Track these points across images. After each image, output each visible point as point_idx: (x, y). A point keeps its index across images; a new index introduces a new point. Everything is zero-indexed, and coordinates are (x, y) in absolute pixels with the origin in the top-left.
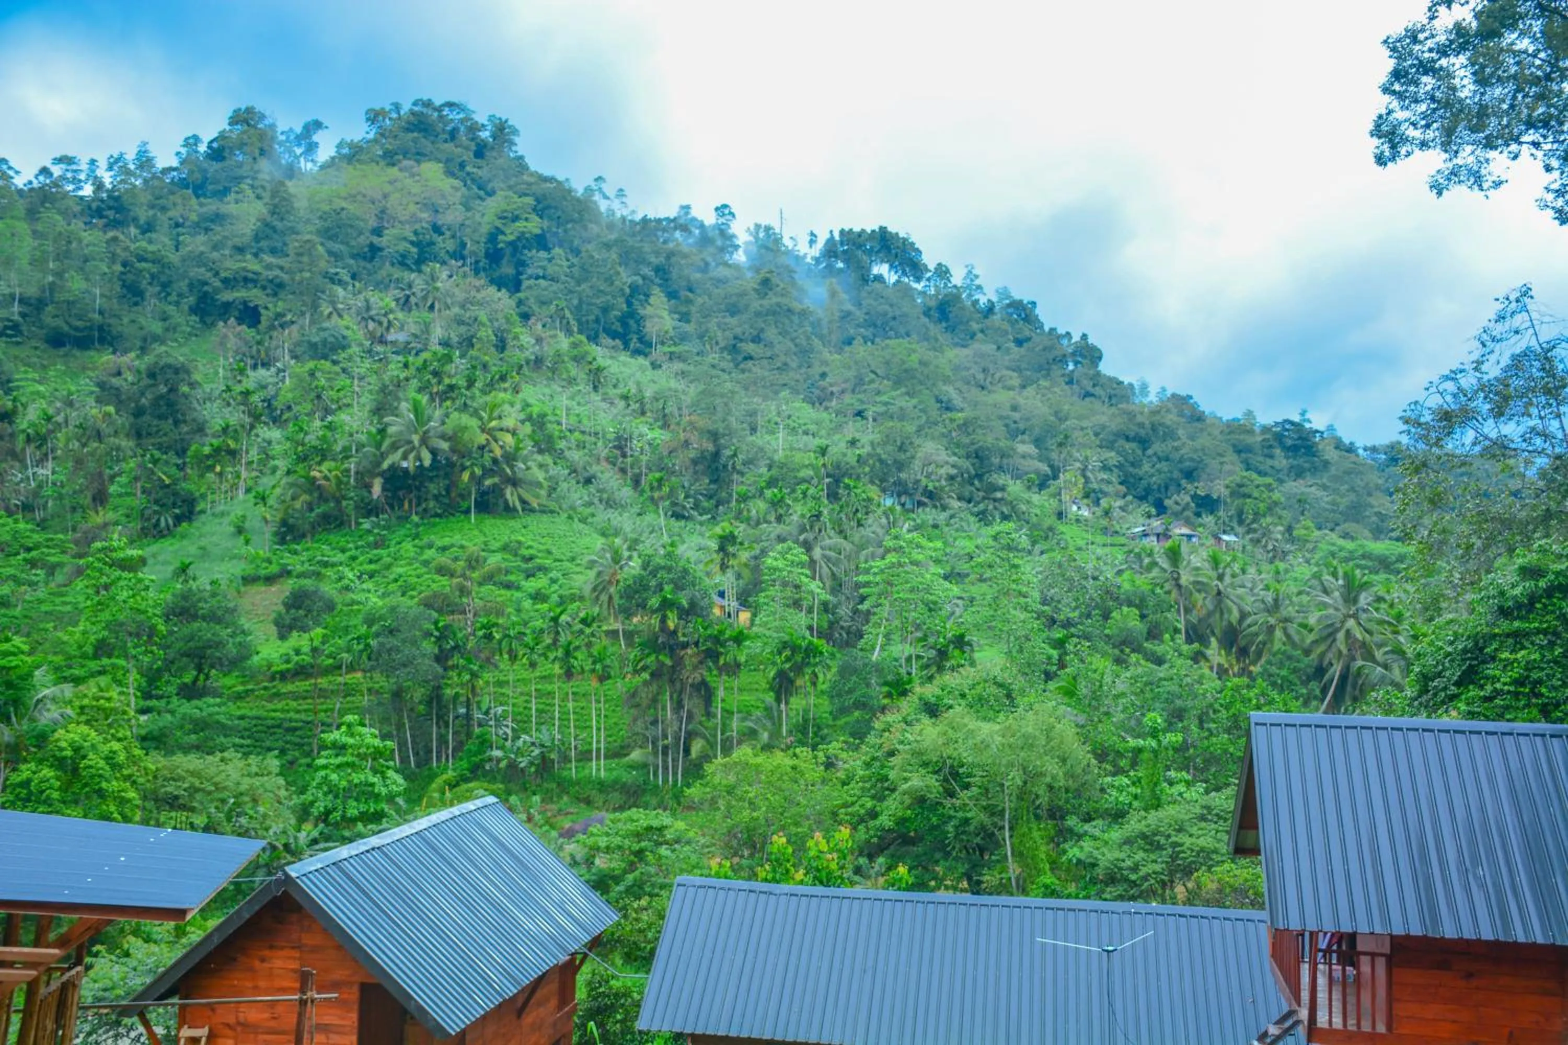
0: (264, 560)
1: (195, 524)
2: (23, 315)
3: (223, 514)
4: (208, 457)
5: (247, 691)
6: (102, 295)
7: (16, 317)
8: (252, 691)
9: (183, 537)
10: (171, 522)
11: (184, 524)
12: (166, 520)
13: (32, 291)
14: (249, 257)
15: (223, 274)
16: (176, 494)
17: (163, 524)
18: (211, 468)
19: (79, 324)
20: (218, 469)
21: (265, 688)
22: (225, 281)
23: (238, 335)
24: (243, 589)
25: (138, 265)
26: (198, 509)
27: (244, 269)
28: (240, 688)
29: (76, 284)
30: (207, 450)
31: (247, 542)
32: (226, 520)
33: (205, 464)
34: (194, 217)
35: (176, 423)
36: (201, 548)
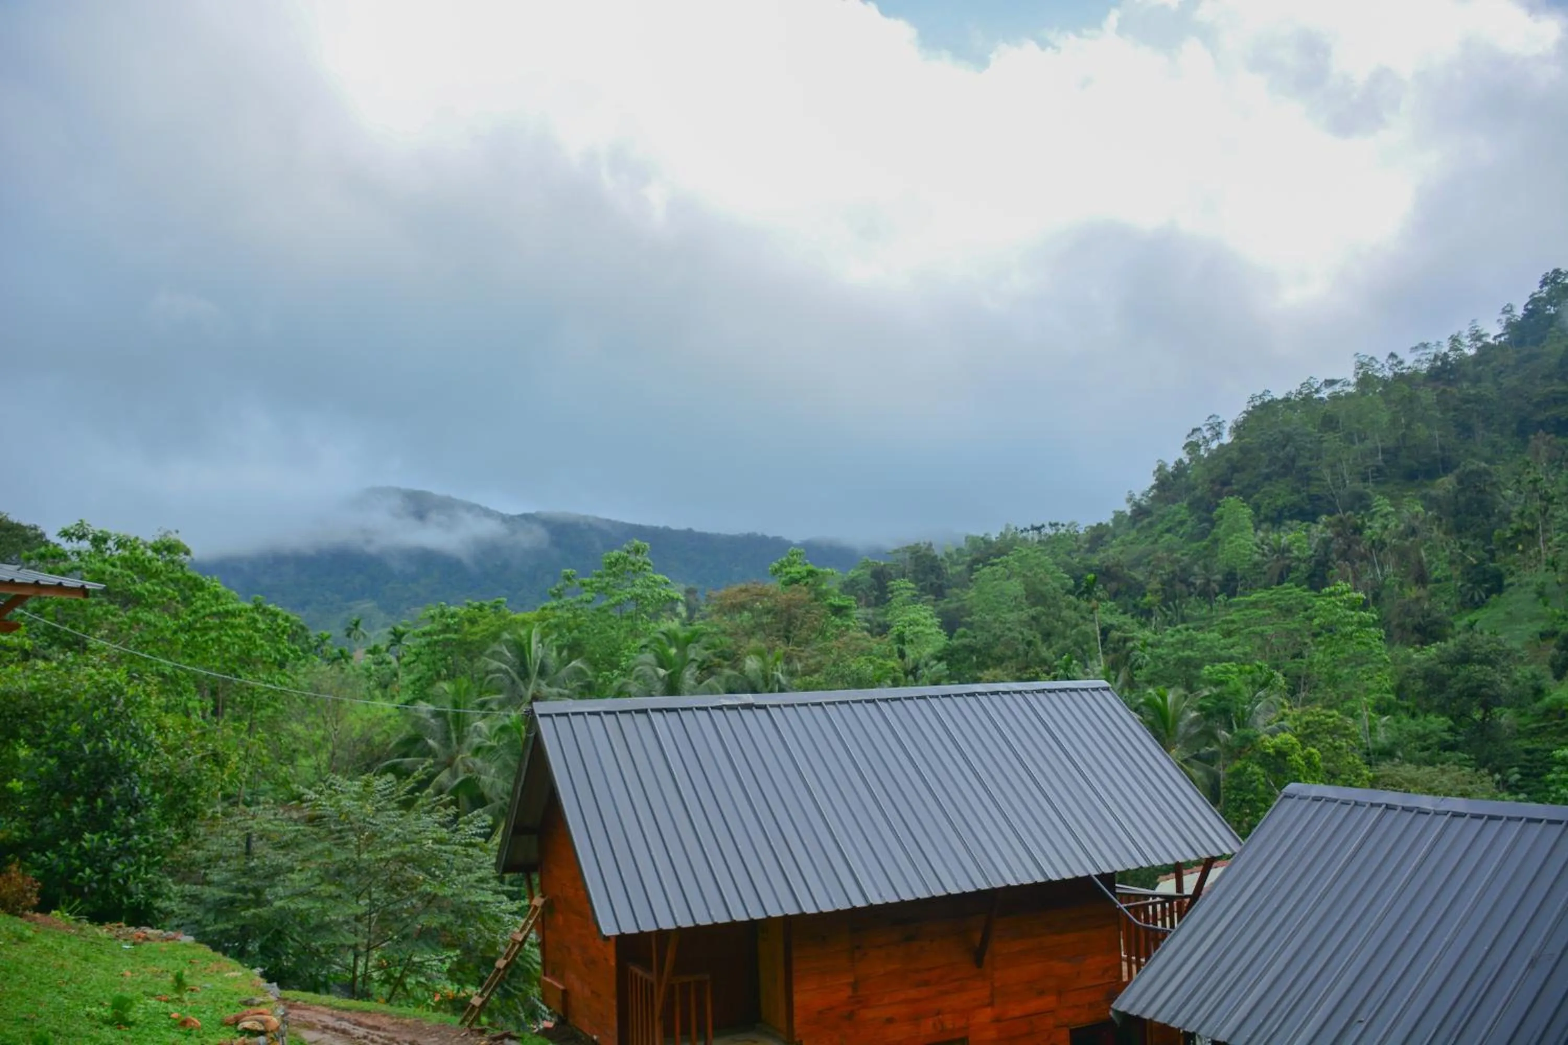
0: (1559, 618)
1: (1504, 595)
2: (1385, 461)
3: (1528, 584)
4: (1510, 539)
5: (1539, 728)
6: (1441, 436)
7: (1381, 464)
8: (1544, 727)
9: (1494, 606)
10: (1484, 596)
11: (1494, 596)
12: (1479, 594)
13: (1390, 443)
14: (1556, 381)
15: (1535, 400)
16: (1485, 572)
17: (1477, 598)
18: (1514, 548)
19: (1425, 460)
20: (1520, 547)
21: (1557, 725)
22: (1538, 405)
23: (1548, 443)
24: (1541, 643)
25: (1464, 407)
26: (1506, 582)
27: (1553, 392)
28: (1534, 725)
29: (1421, 431)
30: (1508, 534)
31: (1546, 604)
32: (1529, 589)
33: (1508, 546)
34: (1511, 362)
35: (1488, 516)
36: (1508, 613)
